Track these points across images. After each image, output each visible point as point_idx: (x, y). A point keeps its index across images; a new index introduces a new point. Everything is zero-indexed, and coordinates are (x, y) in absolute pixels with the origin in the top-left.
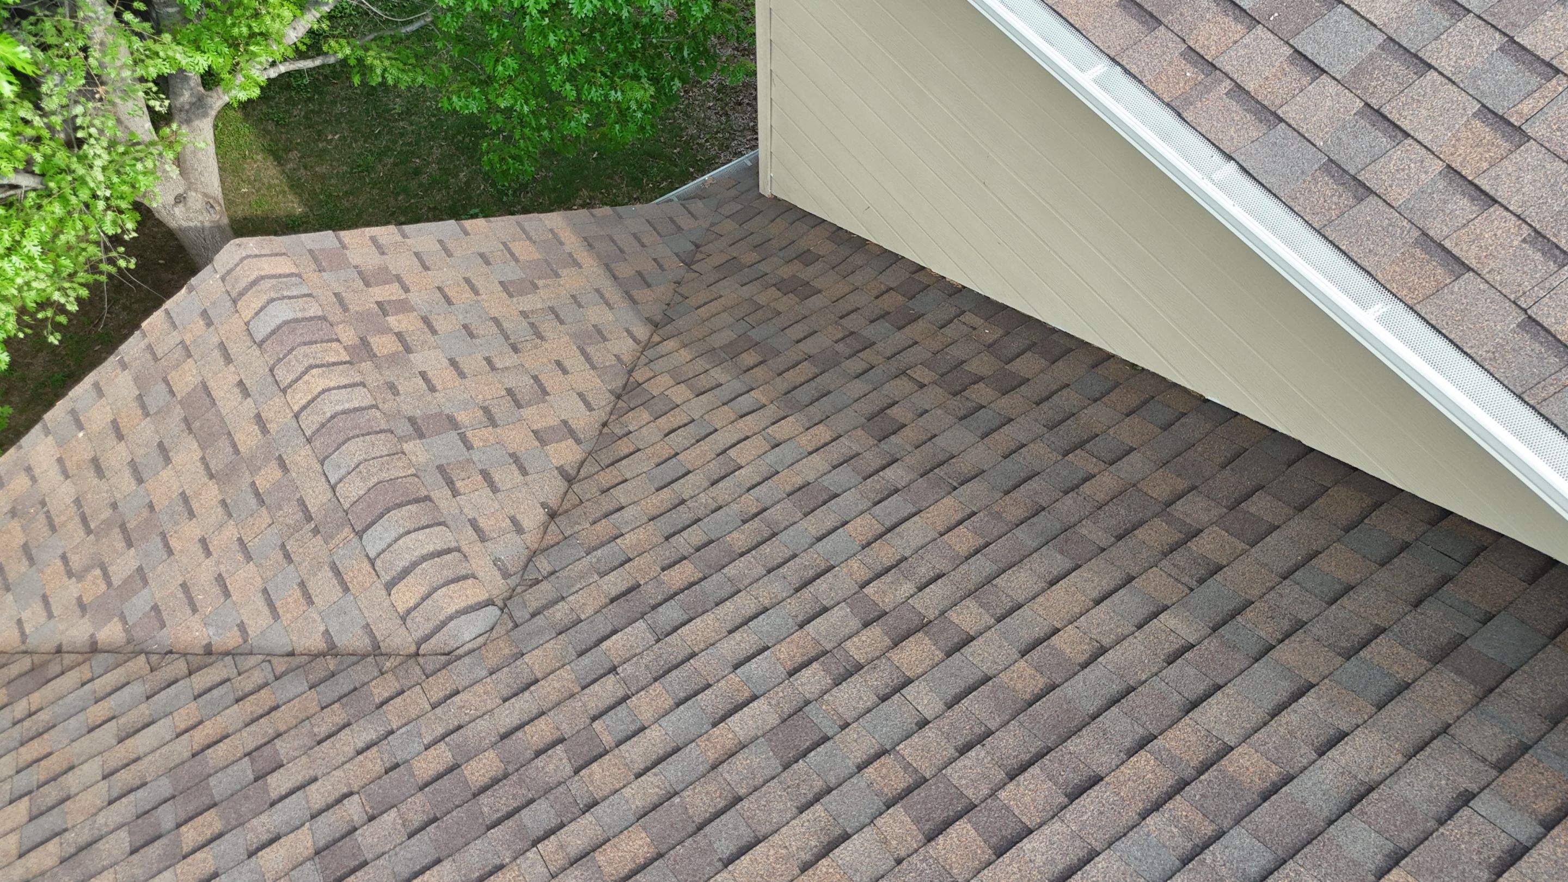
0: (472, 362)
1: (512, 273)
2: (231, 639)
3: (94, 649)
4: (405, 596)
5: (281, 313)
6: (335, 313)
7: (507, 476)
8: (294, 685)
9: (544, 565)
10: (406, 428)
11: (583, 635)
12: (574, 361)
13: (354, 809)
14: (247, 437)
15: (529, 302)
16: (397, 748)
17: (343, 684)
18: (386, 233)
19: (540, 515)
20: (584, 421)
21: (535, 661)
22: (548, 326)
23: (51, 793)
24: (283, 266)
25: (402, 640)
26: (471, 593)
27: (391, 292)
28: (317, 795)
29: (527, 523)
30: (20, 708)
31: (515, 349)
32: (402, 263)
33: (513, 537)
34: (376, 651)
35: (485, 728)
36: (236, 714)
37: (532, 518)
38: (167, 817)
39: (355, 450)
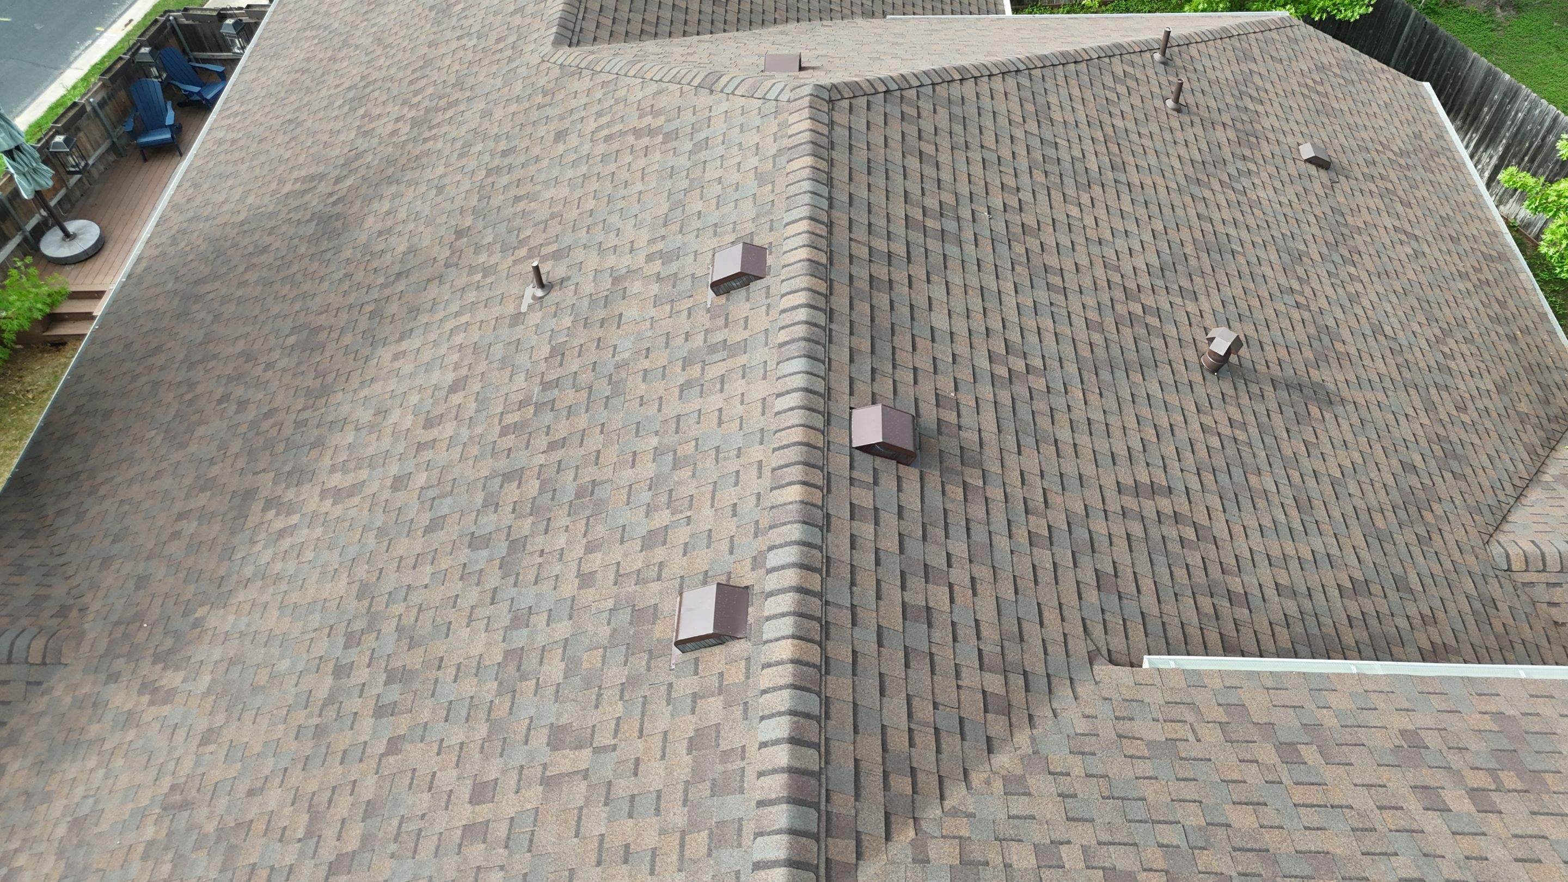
3: (1541, 470)
8: (1492, 503)
11: (1478, 579)
13: (1428, 482)
16: (1449, 507)
17: (1487, 513)
19: (1557, 618)
21: (1471, 559)
23: (1471, 430)
25: (1501, 537)
26: (1517, 565)
28: (1438, 479)
30: (1517, 442)
34: (1499, 529)
35: (1446, 528)
36: (1486, 484)
37: (1557, 614)
38: (1447, 446)
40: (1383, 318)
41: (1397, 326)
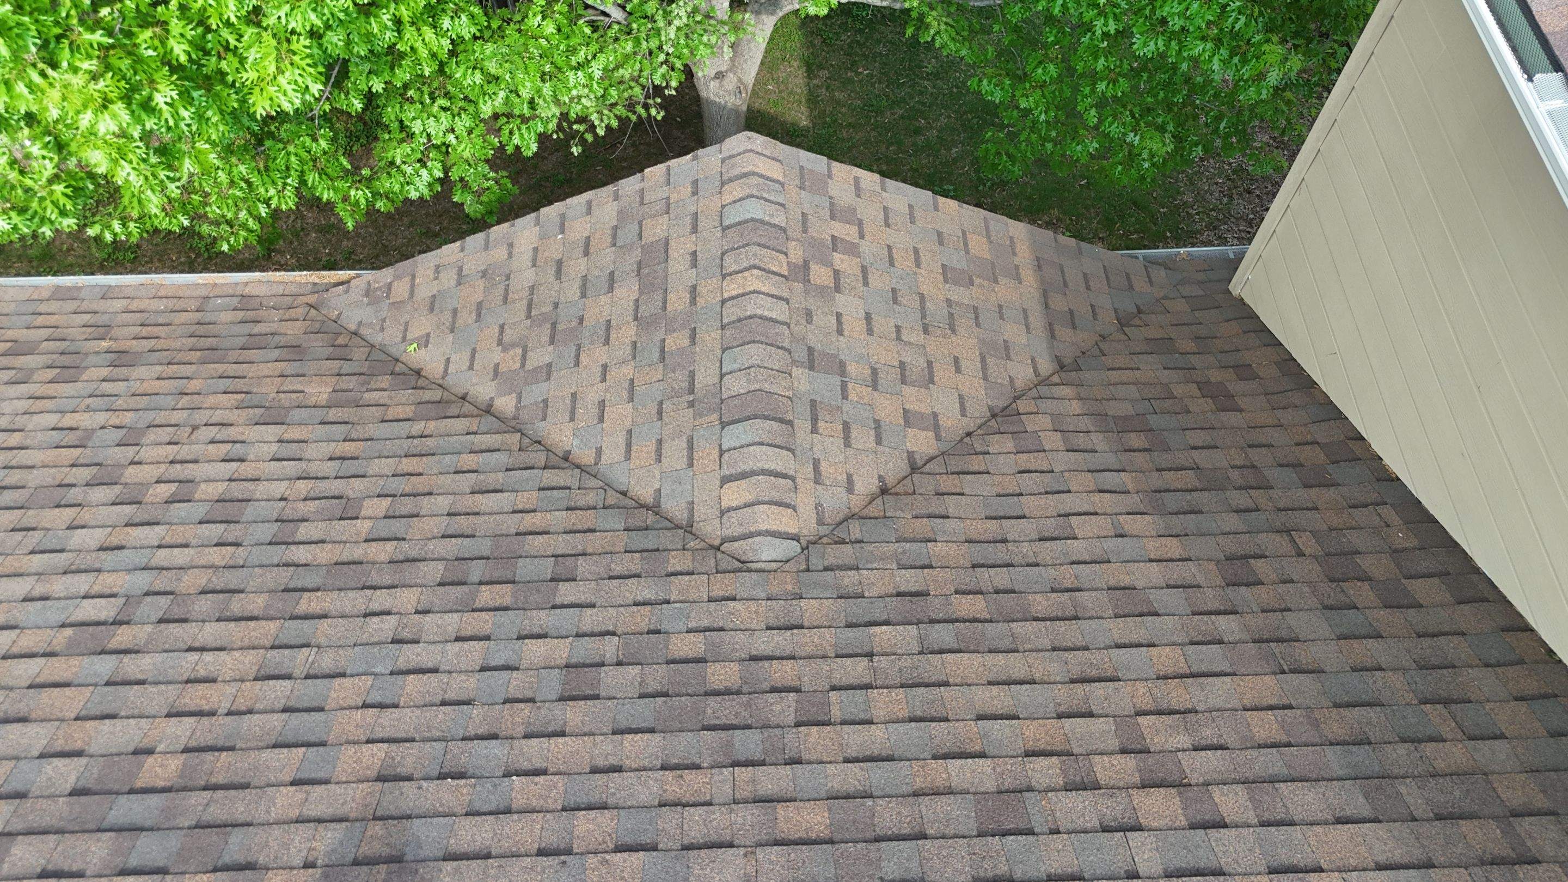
0: (884, 325)
1: (958, 261)
2: (586, 456)
3: (488, 410)
4: (734, 495)
5: (754, 210)
6: (795, 231)
7: (863, 438)
8: (615, 521)
9: (856, 530)
10: (802, 355)
11: (858, 610)
12: (971, 365)
13: (610, 648)
14: (678, 301)
15: (959, 294)
16: (666, 617)
17: (650, 541)
18: (869, 179)
19: (874, 486)
20: (952, 421)
21: (809, 609)
22: (964, 323)
23: (407, 505)
24: (775, 171)
25: (712, 529)
26: (784, 521)
27: (847, 232)
28: (590, 619)
29: (859, 487)
30: (417, 428)
31: (926, 330)
32: (869, 212)
33: (841, 492)
34: (688, 528)
35: (742, 643)
36: (559, 519)
37: (866, 484)
38: (476, 571)
39: (755, 353)
40: (54, 613)
41: (82, 583)
